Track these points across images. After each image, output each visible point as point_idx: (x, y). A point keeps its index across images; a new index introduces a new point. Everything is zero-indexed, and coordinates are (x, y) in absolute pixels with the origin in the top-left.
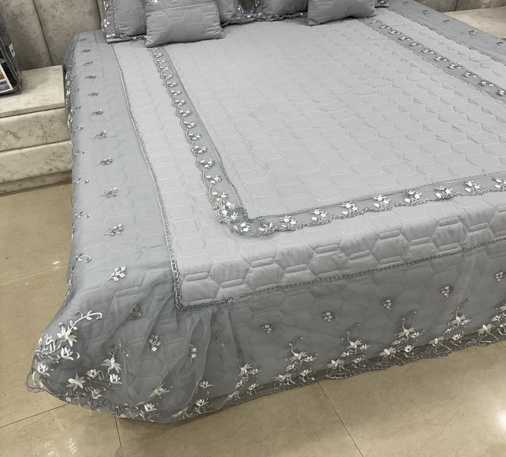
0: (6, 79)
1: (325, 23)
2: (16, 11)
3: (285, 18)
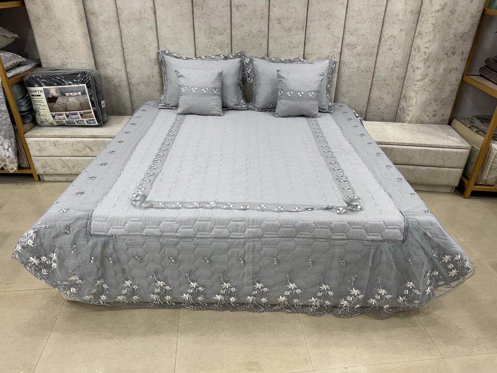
0: (94, 118)
1: (286, 117)
2: (117, 84)
3: (266, 111)
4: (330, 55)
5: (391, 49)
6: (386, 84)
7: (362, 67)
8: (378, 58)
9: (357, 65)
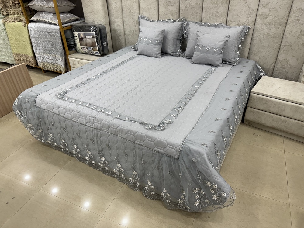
0: (98, 51)
1: (197, 64)
4: (246, 23)
5: (298, 20)
6: (292, 49)
7: (271, 34)
8: (287, 27)
9: (267, 31)
